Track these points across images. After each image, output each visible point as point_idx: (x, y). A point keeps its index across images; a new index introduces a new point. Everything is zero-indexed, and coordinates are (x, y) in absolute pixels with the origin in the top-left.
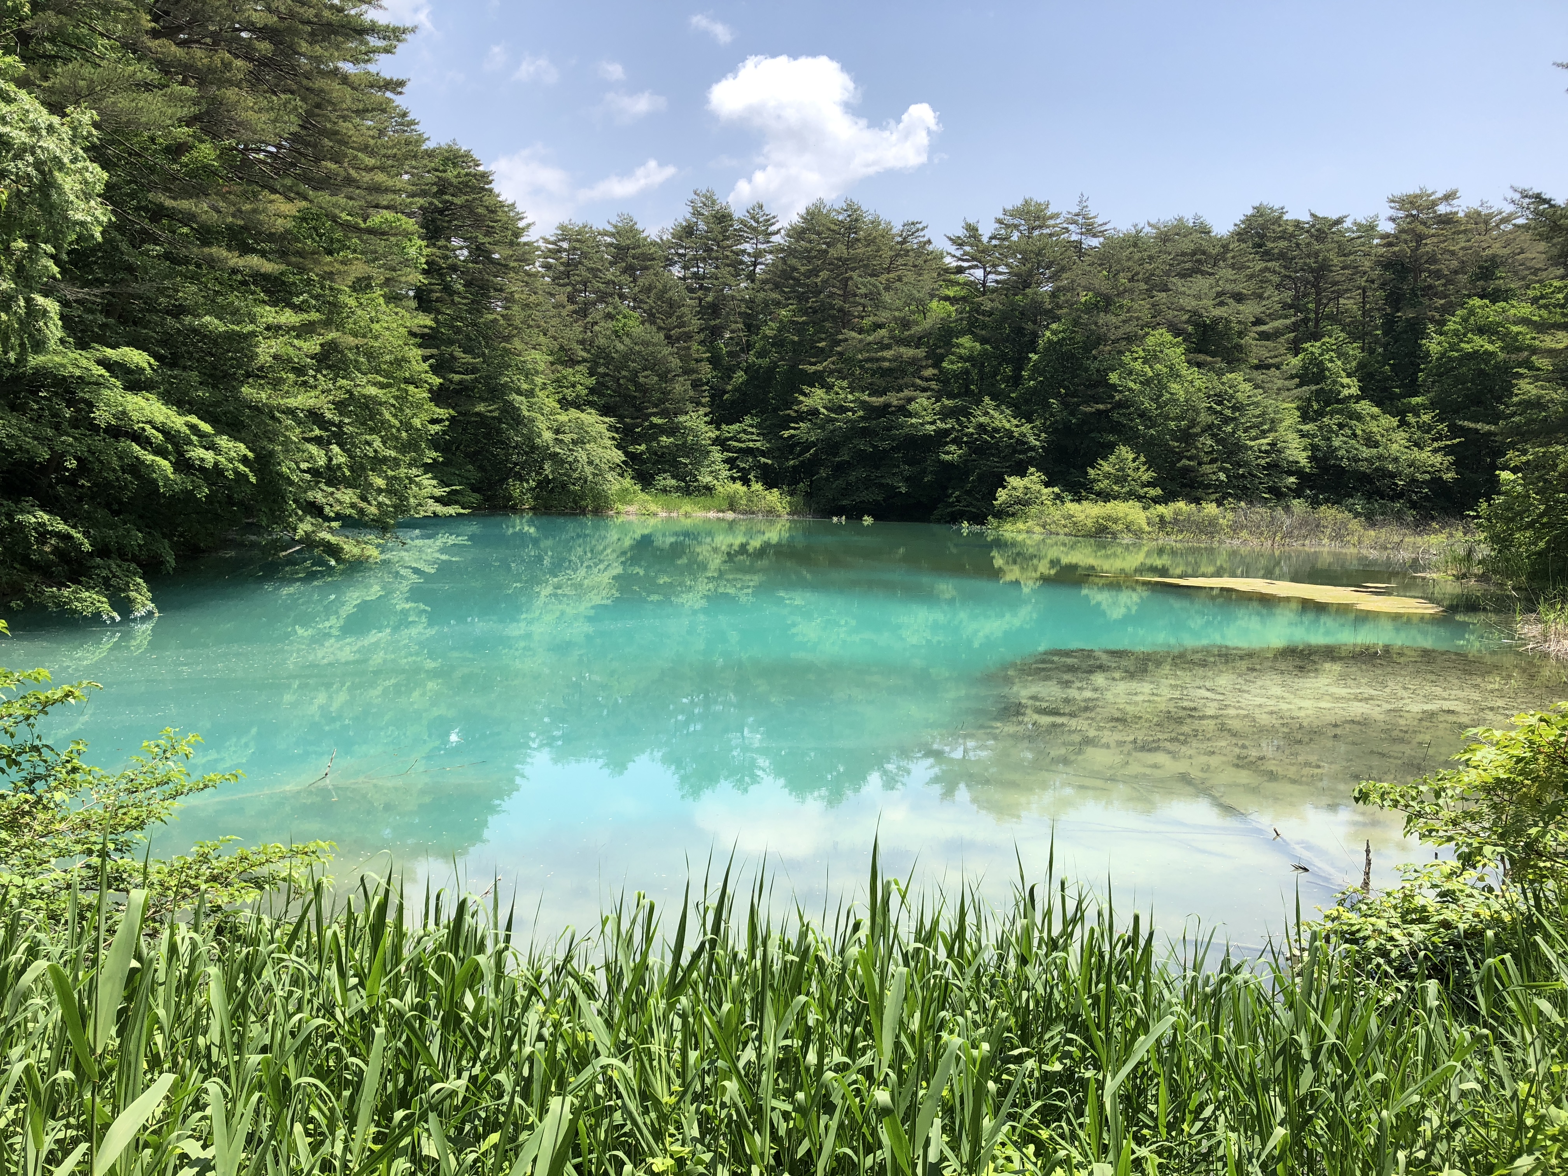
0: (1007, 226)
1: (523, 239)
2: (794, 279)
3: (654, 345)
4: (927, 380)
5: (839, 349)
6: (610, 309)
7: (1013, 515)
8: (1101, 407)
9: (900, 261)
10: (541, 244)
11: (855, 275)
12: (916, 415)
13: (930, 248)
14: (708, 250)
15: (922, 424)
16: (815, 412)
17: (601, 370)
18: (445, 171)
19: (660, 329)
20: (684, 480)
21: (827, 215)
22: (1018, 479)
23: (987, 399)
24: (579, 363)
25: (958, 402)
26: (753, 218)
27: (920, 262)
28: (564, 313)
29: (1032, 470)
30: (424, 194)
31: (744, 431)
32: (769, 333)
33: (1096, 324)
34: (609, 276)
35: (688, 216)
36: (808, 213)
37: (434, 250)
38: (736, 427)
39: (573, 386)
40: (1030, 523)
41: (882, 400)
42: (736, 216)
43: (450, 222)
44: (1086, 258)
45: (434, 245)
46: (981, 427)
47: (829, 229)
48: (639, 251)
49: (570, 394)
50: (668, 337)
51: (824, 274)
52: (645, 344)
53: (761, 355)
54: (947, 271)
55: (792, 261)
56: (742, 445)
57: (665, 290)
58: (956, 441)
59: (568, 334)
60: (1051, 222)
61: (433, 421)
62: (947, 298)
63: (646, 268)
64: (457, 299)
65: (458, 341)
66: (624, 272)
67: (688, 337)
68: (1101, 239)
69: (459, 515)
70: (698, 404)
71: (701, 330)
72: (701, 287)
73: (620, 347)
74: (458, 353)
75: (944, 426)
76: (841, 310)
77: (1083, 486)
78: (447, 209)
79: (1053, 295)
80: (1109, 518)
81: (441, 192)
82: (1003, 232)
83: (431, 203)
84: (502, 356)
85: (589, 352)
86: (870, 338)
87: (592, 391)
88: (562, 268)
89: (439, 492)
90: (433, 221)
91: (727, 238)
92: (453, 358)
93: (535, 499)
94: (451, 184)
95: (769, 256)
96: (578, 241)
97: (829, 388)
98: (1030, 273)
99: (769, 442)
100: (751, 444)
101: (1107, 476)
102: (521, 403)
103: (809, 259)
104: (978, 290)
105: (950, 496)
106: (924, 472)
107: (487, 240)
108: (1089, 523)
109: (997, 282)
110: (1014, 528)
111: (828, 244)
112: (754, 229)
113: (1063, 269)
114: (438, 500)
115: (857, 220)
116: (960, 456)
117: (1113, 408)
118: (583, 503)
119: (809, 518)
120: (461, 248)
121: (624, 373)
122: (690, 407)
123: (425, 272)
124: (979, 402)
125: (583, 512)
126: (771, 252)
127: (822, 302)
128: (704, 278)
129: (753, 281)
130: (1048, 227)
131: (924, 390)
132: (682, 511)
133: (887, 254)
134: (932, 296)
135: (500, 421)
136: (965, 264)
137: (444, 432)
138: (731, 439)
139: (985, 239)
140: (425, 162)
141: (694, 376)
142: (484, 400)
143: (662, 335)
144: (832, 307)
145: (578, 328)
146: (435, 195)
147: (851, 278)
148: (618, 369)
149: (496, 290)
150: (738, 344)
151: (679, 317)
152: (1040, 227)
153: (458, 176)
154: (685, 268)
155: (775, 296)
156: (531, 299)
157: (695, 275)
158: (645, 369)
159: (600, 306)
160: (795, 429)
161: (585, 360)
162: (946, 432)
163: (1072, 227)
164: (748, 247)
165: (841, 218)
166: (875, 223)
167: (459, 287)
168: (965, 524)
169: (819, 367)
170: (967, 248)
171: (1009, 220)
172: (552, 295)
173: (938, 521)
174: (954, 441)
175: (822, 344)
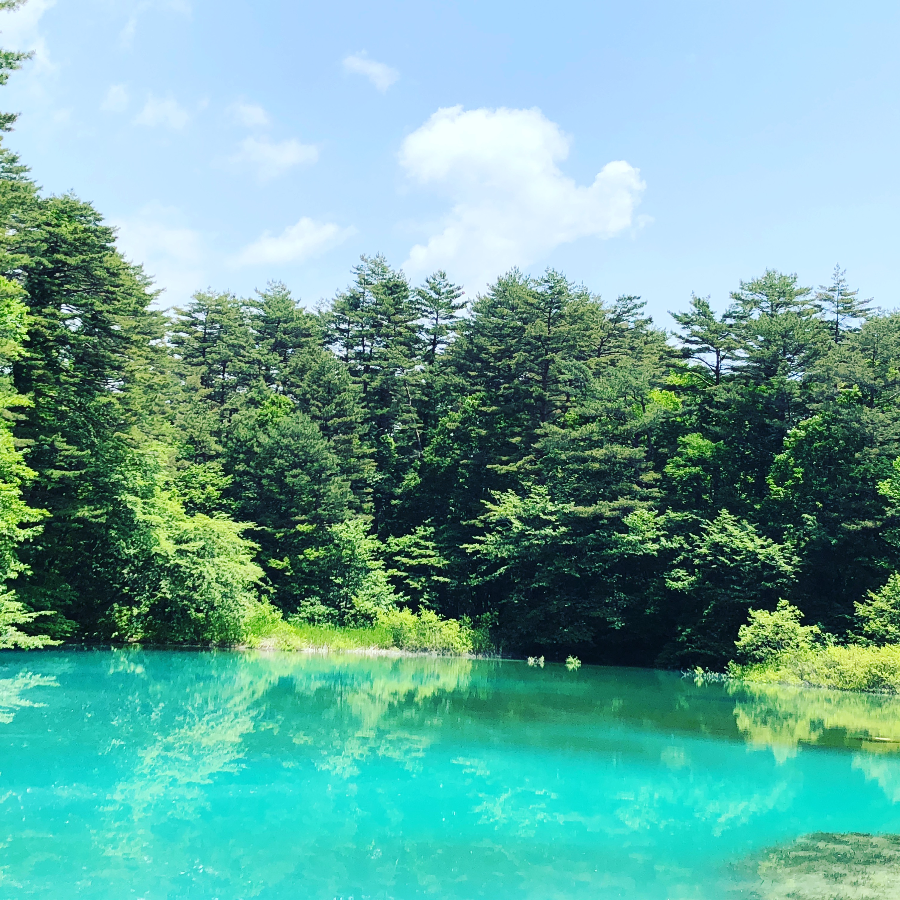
0: (745, 302)
1: (149, 309)
2: (481, 361)
3: (307, 437)
4: (648, 486)
5: (537, 446)
6: (253, 394)
7: (761, 660)
8: (869, 524)
9: (613, 342)
10: (171, 314)
11: (557, 359)
12: (634, 530)
13: (650, 327)
14: (377, 325)
15: (643, 542)
16: (505, 523)
17: (241, 467)
18: (59, 226)
19: (314, 418)
20: (338, 607)
21: (523, 287)
22: (766, 613)
23: (724, 512)
24: (211, 458)
25: (689, 516)
26: (433, 288)
27: (638, 343)
28: (196, 397)
29: (783, 602)
30: (31, 251)
31: (417, 545)
32: (451, 426)
33: (858, 421)
34: (254, 355)
35: (354, 285)
36: (500, 284)
37: (40, 319)
38: (406, 539)
39: (203, 487)
40: (783, 671)
41: (591, 510)
42: (411, 286)
43: (61, 285)
44: (845, 342)
45: (40, 313)
46: (716, 547)
47: (526, 303)
48: (292, 325)
49: (197, 495)
50: (324, 428)
51: (520, 356)
52: (296, 436)
53: (440, 451)
54: (671, 354)
55: (482, 341)
56: (414, 562)
57: (322, 372)
58: (686, 564)
59: (200, 422)
60: (799, 299)
61: (22, 525)
62: (671, 388)
63: (301, 346)
64: (63, 377)
65: (62, 429)
66: (274, 348)
67: (349, 428)
68: (863, 320)
69: (47, 647)
70: (359, 510)
71: (366, 421)
72: (367, 369)
73: (264, 439)
74: (60, 443)
75: (669, 545)
76: (540, 398)
77: (850, 625)
78: (58, 270)
79: (804, 386)
80: (884, 667)
81: (53, 250)
82: (740, 309)
83: (39, 263)
84: (116, 448)
85: (225, 445)
86: (575, 434)
87: (226, 493)
88: (196, 345)
89: (23, 618)
90: (41, 283)
91: (400, 311)
92: (54, 450)
93: (146, 629)
94: (65, 241)
95: (452, 334)
96: (218, 312)
97: (523, 493)
98: (775, 360)
99: (447, 558)
100: (424, 561)
101: (881, 612)
102: (135, 504)
103: (502, 338)
104: (710, 378)
105: (679, 634)
106: (645, 603)
107: (105, 307)
108: (860, 673)
109: (734, 369)
110: (762, 677)
111: (525, 321)
112: (435, 302)
113: (816, 354)
114: (21, 628)
115: (560, 293)
116: (691, 584)
117: (882, 528)
118: (208, 635)
119: (499, 658)
120: (73, 317)
121: (267, 471)
122: (348, 513)
123: (25, 344)
124: (713, 516)
125: (206, 646)
126: (454, 329)
127: (517, 389)
128: (370, 358)
129: (431, 363)
130: (796, 304)
131: (644, 499)
132: (333, 647)
133: (597, 335)
134: (653, 385)
135: (108, 526)
136: (694, 347)
137: (37, 540)
138: (399, 553)
139: (718, 318)
140: (35, 214)
141: (354, 476)
142: (89, 502)
143: (316, 426)
144: (529, 395)
145: (212, 415)
146: (44, 254)
147: (553, 361)
148: (260, 466)
149: (113, 368)
150: (410, 438)
151: (338, 405)
152: (787, 304)
153: (74, 232)
154: (348, 346)
155: (458, 380)
156: (156, 380)
157: (360, 355)
158: (294, 466)
159: (242, 391)
160: (481, 542)
161: (218, 455)
162: (674, 553)
163: (825, 305)
164: (427, 323)
165: (540, 290)
166: (583, 296)
167: (66, 363)
168: (699, 671)
169: (513, 467)
170: (697, 328)
171: (747, 295)
172: (182, 376)
173: (664, 667)
174: (682, 565)
175: (516, 440)
